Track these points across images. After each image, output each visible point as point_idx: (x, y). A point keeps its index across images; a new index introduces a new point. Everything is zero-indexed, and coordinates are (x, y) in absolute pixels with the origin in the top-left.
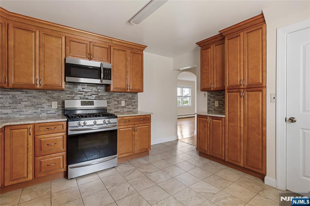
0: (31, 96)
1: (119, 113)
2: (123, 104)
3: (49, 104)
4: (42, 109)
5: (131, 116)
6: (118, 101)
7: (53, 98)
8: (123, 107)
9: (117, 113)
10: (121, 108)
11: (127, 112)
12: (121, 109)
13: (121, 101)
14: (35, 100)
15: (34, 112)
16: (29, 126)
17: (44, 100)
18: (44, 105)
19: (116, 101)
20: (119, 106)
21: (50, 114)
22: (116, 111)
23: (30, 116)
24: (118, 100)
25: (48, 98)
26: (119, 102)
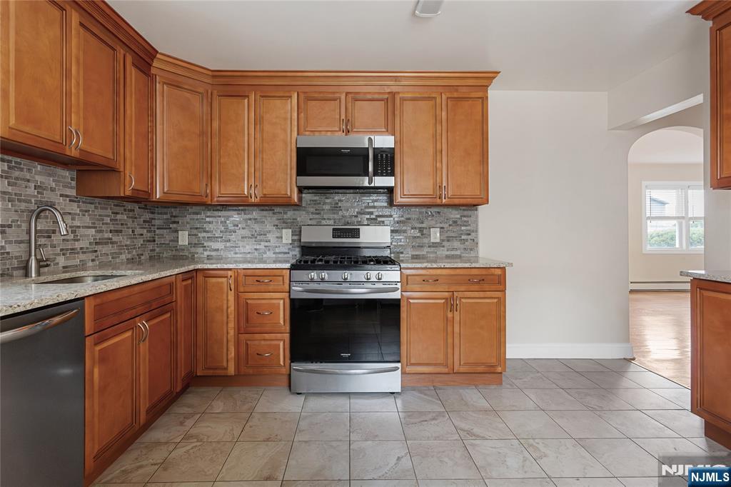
0: (250, 219)
1: (423, 258)
2: (435, 235)
3: (278, 235)
4: (266, 244)
5: (441, 268)
6: (421, 230)
7: (284, 222)
8: (435, 245)
9: (419, 259)
10: (429, 247)
11: (447, 257)
12: (429, 250)
13: (430, 228)
14: (257, 227)
15: (256, 249)
16: (230, 273)
17: (269, 227)
18: (270, 236)
19: (415, 228)
20: (426, 241)
21: (280, 253)
22: (417, 253)
23: (249, 256)
24: (421, 226)
25: (276, 223)
26: (425, 231)
